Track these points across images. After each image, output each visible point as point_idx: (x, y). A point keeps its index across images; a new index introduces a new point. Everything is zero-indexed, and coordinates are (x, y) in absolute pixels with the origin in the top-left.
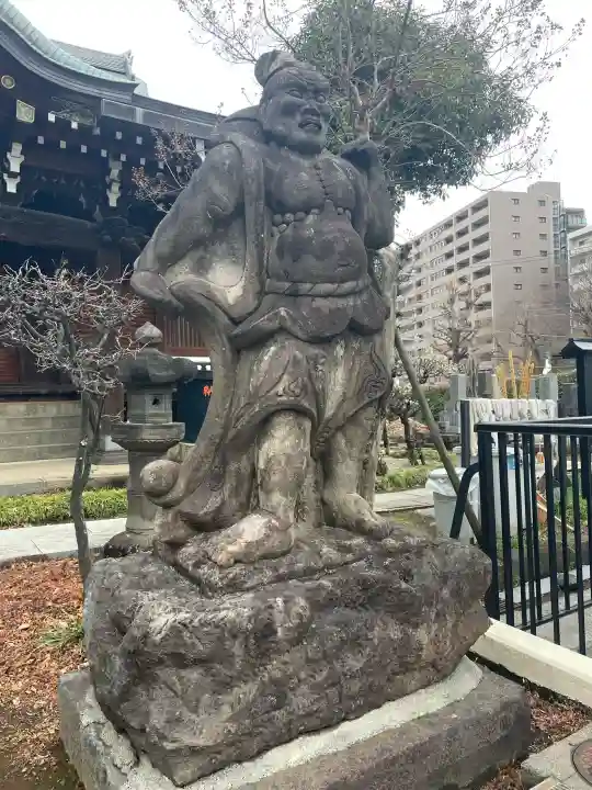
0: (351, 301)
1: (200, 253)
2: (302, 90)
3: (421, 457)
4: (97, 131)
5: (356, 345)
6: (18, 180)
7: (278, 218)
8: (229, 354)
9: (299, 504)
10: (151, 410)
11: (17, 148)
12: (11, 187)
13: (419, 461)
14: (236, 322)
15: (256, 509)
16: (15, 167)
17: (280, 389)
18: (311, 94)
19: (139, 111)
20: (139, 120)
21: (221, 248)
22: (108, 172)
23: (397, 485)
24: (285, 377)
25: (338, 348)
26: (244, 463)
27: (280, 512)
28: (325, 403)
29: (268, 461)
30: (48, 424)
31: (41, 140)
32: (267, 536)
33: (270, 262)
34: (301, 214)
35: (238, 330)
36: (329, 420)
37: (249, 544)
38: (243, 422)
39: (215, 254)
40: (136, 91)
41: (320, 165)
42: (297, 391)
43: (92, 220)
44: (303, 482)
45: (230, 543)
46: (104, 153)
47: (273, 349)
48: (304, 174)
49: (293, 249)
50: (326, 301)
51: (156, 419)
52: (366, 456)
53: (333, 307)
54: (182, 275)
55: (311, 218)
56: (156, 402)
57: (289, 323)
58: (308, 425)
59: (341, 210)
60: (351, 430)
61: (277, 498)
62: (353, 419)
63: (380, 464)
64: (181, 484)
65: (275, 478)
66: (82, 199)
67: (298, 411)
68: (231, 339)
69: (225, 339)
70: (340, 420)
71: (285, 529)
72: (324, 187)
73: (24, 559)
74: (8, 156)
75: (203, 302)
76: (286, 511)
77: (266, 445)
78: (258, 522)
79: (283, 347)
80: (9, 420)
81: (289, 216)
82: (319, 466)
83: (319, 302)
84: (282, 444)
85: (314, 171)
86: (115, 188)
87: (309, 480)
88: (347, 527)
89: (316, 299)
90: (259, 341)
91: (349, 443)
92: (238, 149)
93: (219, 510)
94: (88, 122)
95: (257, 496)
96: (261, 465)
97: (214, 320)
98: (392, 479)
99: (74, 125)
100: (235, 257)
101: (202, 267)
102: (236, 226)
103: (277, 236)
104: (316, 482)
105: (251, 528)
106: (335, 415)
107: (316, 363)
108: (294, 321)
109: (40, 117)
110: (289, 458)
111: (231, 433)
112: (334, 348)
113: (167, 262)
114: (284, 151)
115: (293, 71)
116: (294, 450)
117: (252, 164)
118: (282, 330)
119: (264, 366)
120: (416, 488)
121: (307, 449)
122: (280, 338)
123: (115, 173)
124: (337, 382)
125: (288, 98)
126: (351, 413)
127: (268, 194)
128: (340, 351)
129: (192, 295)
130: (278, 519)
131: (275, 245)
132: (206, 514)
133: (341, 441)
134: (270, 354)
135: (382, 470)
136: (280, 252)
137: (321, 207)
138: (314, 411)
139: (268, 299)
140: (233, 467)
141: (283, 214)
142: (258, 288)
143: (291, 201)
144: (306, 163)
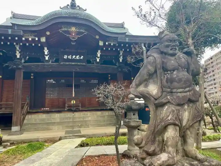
0: (188, 93)
1: (146, 82)
2: (171, 41)
3: (218, 130)
4: (117, 45)
5: (191, 105)
6: (99, 58)
7: (166, 72)
8: (154, 108)
9: (177, 150)
10: (133, 117)
11: (99, 51)
12: (98, 60)
13: (218, 131)
14: (156, 100)
15: (164, 151)
16: (99, 56)
17: (169, 118)
18: (173, 42)
19: (127, 39)
20: (127, 41)
21: (151, 81)
22: (120, 54)
23: (210, 140)
24: (170, 115)
25: (186, 106)
26: (160, 138)
27: (172, 153)
28: (182, 122)
29: (167, 138)
30: (106, 117)
31: (104, 49)
32: (168, 160)
33: (164, 84)
34: (172, 72)
35: (156, 102)
36: (184, 126)
37: (163, 162)
38: (159, 127)
39: (150, 82)
40: (126, 34)
41: (177, 58)
42: (174, 119)
43: (116, 66)
44: (178, 144)
45: (158, 160)
46: (119, 49)
47: (166, 107)
48: (172, 61)
49: (171, 81)
50: (181, 94)
51: (134, 119)
52: (198, 132)
53: (183, 95)
54: (142, 88)
55: (175, 72)
56: (134, 114)
57: (171, 101)
58: (178, 128)
59: (183, 69)
60: (191, 129)
61: (170, 149)
62: (192, 126)
63: (203, 132)
64: (144, 142)
65: (169, 143)
66: (114, 61)
67: (175, 125)
68: (155, 104)
69: (153, 104)
70: (187, 126)
71: (173, 158)
72: (178, 64)
73: (103, 155)
74: (97, 53)
75: (147, 95)
76: (173, 153)
77: (166, 134)
78: (165, 155)
79: (169, 107)
80: (97, 116)
81: (169, 72)
82: (182, 139)
83: (179, 94)
84: (171, 133)
85: (175, 60)
86: (121, 57)
87: (180, 143)
88: (192, 158)
89: (178, 93)
90: (162, 105)
91: (191, 133)
92: (155, 58)
93: (154, 150)
94: (115, 43)
95: (165, 147)
96: (165, 139)
97: (150, 99)
98: (208, 137)
99: (112, 44)
100: (155, 83)
101: (146, 86)
102: (155, 75)
103: (166, 77)
104: (182, 144)
105: (164, 157)
106: (186, 125)
107: (179, 111)
108: (172, 100)
109: (104, 44)
110: (173, 138)
111: (156, 130)
112: (184, 107)
113: (138, 85)
114: (167, 56)
115: (168, 36)
116: (174, 135)
117: (159, 61)
118: (169, 102)
119: (164, 111)
120: (217, 140)
121: (178, 135)
122: (168, 104)
123: (121, 54)
124: (186, 116)
125: (167, 43)
126: (191, 125)
127: (163, 68)
128: (186, 107)
129: (144, 94)
130: (171, 155)
131: (165, 79)
132: (151, 151)
133: (188, 132)
134: (166, 108)
135: (204, 134)
136: (167, 81)
137: (178, 69)
138: (180, 124)
139: (164, 93)
140: (157, 139)
141: (167, 72)
142: (161, 90)
143: (169, 69)
144: (173, 58)
